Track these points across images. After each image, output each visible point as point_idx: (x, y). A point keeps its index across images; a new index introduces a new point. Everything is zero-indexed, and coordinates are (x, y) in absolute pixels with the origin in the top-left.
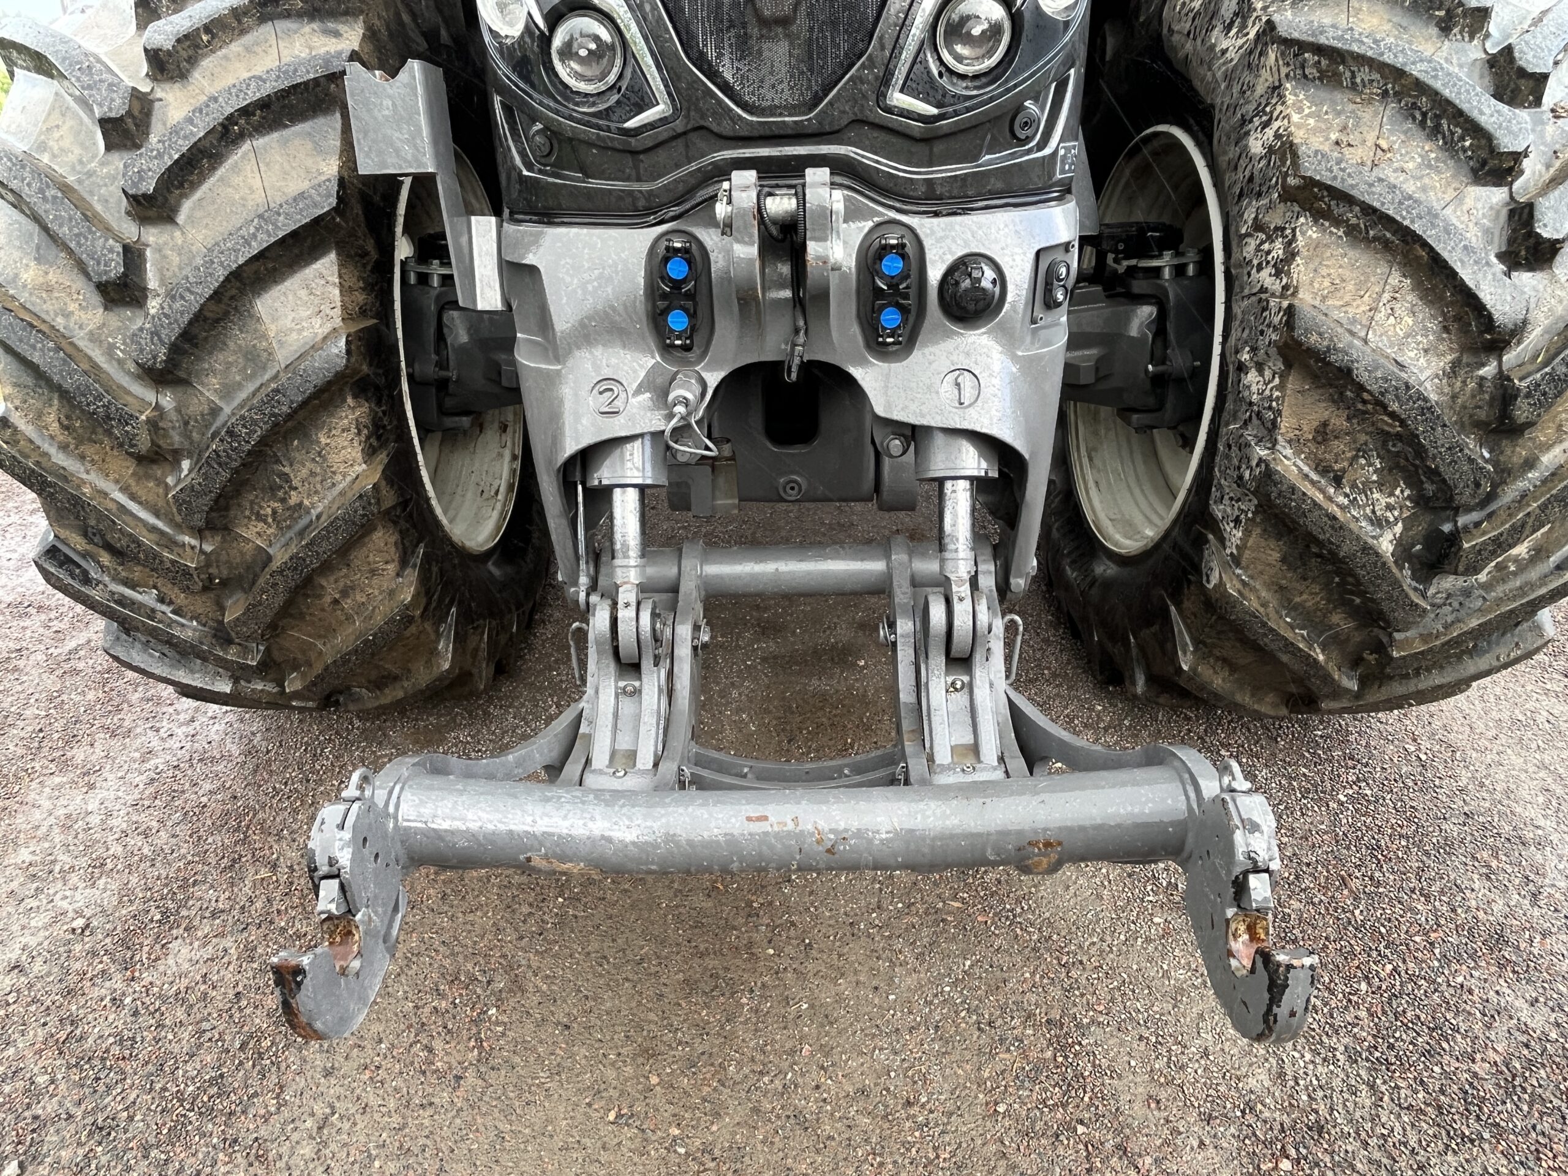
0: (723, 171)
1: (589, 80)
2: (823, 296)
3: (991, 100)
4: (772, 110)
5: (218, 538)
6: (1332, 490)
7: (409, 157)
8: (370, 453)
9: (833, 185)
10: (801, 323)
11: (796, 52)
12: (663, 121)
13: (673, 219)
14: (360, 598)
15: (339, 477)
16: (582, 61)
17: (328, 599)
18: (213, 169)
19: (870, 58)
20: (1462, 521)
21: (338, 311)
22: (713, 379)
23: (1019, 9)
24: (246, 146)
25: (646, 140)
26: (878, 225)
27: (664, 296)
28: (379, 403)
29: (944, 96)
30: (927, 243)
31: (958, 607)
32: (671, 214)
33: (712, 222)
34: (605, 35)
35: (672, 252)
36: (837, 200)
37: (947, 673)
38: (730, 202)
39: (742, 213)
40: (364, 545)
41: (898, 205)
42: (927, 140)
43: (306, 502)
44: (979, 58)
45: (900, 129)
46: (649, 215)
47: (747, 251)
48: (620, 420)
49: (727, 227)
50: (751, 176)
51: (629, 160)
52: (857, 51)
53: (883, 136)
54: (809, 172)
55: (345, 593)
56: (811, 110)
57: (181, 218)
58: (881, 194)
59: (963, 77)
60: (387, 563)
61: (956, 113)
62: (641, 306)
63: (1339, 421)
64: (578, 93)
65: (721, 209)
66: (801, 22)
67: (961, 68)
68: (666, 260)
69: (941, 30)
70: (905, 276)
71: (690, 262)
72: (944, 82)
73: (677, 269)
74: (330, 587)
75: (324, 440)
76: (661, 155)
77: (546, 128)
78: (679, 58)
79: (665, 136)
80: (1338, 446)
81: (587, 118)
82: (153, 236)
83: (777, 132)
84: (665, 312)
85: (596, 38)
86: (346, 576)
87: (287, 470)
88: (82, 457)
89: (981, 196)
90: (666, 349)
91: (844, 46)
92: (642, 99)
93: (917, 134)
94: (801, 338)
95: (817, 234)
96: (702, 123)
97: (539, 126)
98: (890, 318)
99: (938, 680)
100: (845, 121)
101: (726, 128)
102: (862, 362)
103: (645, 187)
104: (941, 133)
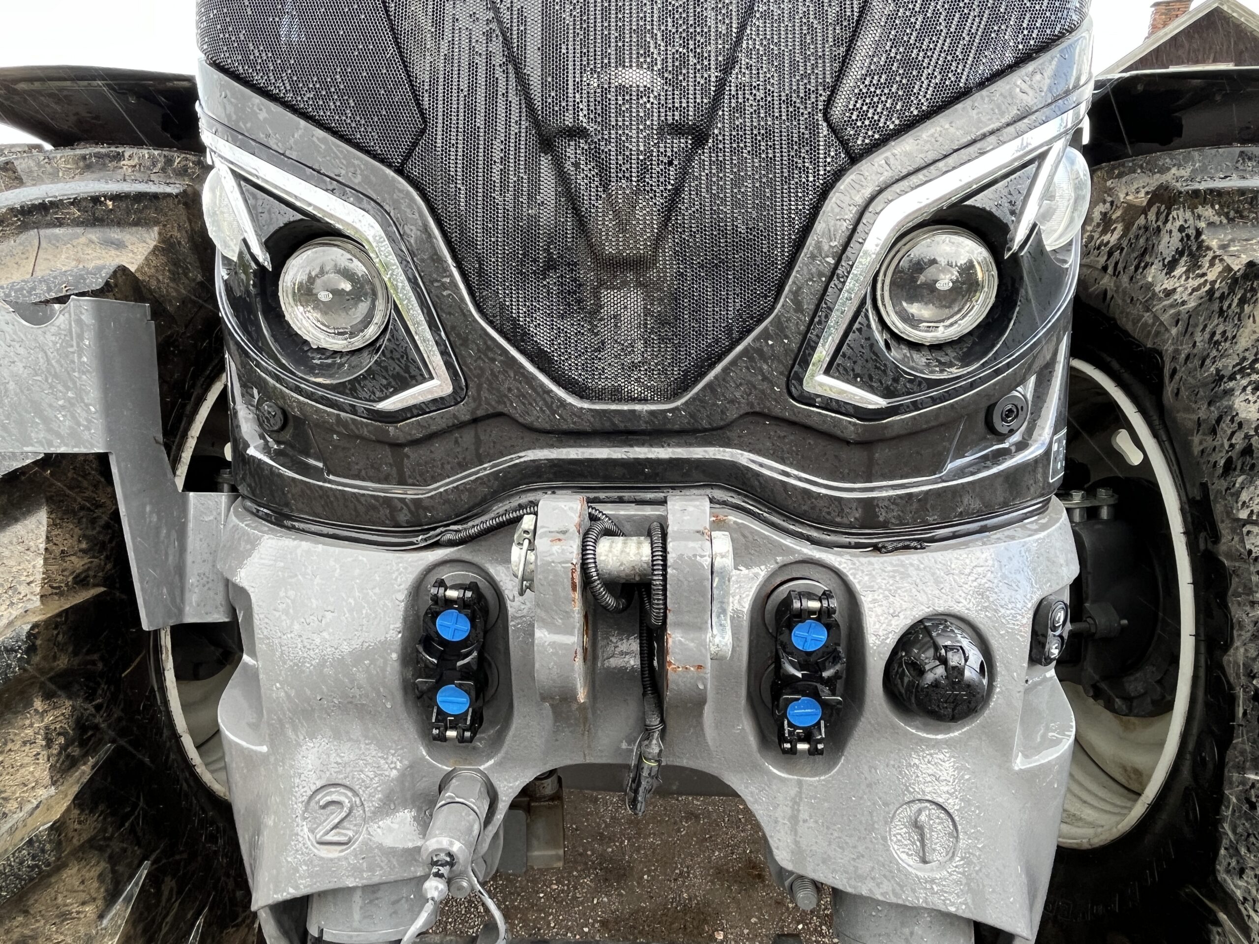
1: (337, 333)
3: (972, 386)
7: (64, 431)
10: (654, 721)
11: (657, 308)
12: (438, 403)
13: (451, 544)
15: (12, 805)
16: (327, 306)
19: (778, 321)
22: (509, 785)
23: (1015, 256)
25: (414, 428)
26: (786, 567)
29: (896, 380)
30: (866, 601)
32: (449, 536)
38: (532, 547)
39: (551, 580)
40: (49, 885)
41: (815, 534)
42: (866, 444)
45: (824, 427)
46: (416, 533)
51: (386, 453)
52: (756, 310)
53: (792, 436)
54: (674, 495)
56: (676, 395)
58: (788, 519)
59: (915, 346)
60: (84, 903)
61: (916, 406)
64: (321, 351)
66: (665, 265)
67: (914, 335)
69: (884, 280)
70: (830, 654)
72: (896, 355)
76: (439, 448)
78: (466, 315)
79: (442, 424)
81: (321, 392)
83: (622, 426)
84: (432, 689)
85: (347, 274)
89: (948, 520)
90: (434, 741)
91: (735, 305)
92: (407, 370)
93: (850, 434)
95: (686, 618)
96: (500, 408)
98: (803, 712)
100: (733, 414)
101: (537, 417)
103: (411, 493)
104: (889, 433)
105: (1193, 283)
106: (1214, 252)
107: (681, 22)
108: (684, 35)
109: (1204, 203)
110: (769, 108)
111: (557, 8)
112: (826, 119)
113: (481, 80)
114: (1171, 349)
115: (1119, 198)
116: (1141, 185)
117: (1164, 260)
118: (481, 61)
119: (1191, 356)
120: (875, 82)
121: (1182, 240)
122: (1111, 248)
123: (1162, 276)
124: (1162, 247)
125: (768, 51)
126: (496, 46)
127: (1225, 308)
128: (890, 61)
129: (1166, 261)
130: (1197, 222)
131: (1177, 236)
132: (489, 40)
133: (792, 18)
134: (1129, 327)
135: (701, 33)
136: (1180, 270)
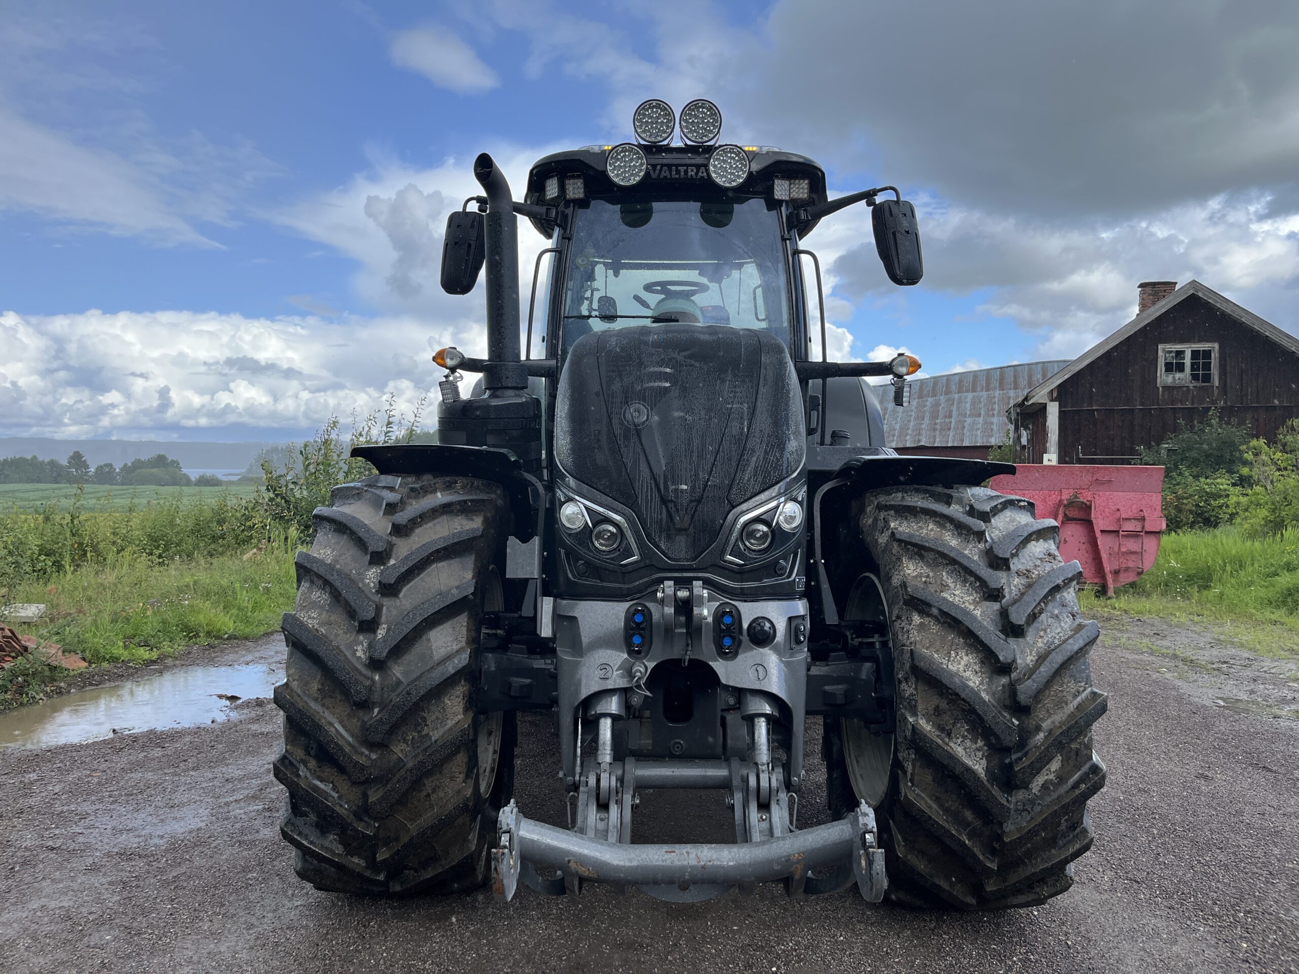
0: (661, 581)
1: (606, 546)
2: (699, 629)
3: (765, 559)
4: (678, 560)
5: (379, 752)
6: (947, 740)
8: (466, 710)
9: (704, 588)
10: (690, 642)
11: (689, 541)
12: (636, 562)
13: (637, 599)
14: (441, 794)
16: (605, 539)
17: (424, 793)
18: (419, 574)
19: (717, 543)
20: (1014, 757)
21: (464, 639)
22: (651, 665)
23: (773, 528)
24: (434, 566)
25: (630, 568)
26: (721, 604)
27: (632, 629)
28: (473, 686)
29: (746, 557)
30: (742, 612)
31: (761, 775)
32: (637, 597)
33: (655, 600)
34: (614, 530)
35: (637, 611)
36: (705, 593)
37: (758, 812)
38: (663, 593)
39: (669, 596)
41: (729, 597)
42: (740, 573)
43: (431, 733)
44: (760, 545)
45: (730, 568)
46: (628, 597)
47: (670, 610)
48: (609, 682)
49: (662, 602)
50: (671, 583)
51: (621, 576)
52: (712, 540)
53: (723, 571)
54: (694, 582)
55: (434, 791)
56: (694, 560)
57: (401, 596)
58: (722, 592)
59: (754, 551)
60: (460, 773)
61: (752, 564)
62: (622, 632)
63: (944, 705)
64: (601, 551)
65: (659, 595)
66: (691, 530)
67: (753, 548)
68: (634, 614)
69: (744, 534)
70: (732, 624)
71: (644, 615)
72: (746, 552)
73: (638, 618)
74: (429, 784)
75: (447, 701)
76: (635, 574)
77: (586, 562)
78: (644, 541)
79: (636, 567)
80: (946, 717)
81: (604, 560)
82: (387, 602)
83: (681, 568)
84: (632, 636)
85: (610, 531)
86: (438, 779)
87: (425, 715)
88: (323, 705)
89: (764, 595)
90: (631, 652)
92: (628, 554)
93: (736, 571)
94: (690, 648)
95: (697, 605)
96: (653, 564)
97: (581, 562)
98: (727, 641)
99: (754, 814)
100: (708, 565)
101: (662, 566)
102: (716, 660)
103: (627, 586)
104: (746, 570)
110: (714, 496)
111: (667, 475)
112: (727, 498)
113: (649, 488)
118: (649, 484)
126: (653, 482)
132: (651, 478)
133: (719, 476)
135: (698, 482)
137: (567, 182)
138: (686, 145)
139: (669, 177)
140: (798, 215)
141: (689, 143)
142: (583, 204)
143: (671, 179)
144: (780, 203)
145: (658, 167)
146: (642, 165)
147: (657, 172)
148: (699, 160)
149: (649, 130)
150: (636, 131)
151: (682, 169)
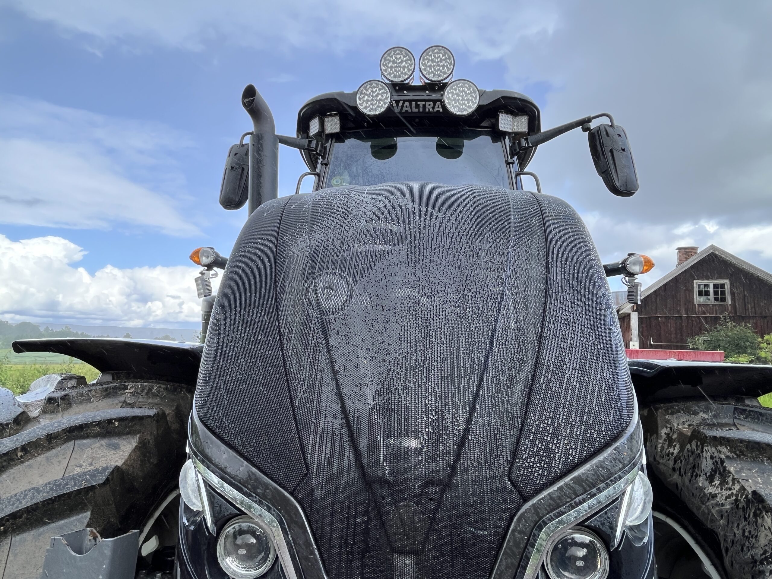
23: (616, 549)
105: (726, 493)
106: (733, 475)
107: (435, 427)
108: (437, 434)
109: (721, 445)
110: (480, 471)
111: (376, 417)
112: (510, 480)
113: (337, 449)
114: (722, 533)
115: (674, 426)
116: (685, 420)
117: (706, 474)
118: (337, 439)
119: (735, 542)
120: (532, 460)
121: (713, 464)
122: (675, 457)
123: (707, 483)
124: (703, 466)
125: (478, 441)
126: (345, 432)
127: (747, 516)
128: (539, 450)
129: (708, 475)
130: (720, 454)
131: (710, 462)
132: (342, 428)
133: (489, 425)
134: (695, 510)
135: (446, 434)
136: (717, 482)
137: (326, 119)
138: (425, 83)
139: (410, 111)
140: (519, 143)
141: (427, 81)
142: (339, 137)
143: (412, 112)
144: (504, 134)
145: (401, 103)
146: (386, 98)
147: (400, 108)
148: (434, 96)
149: (393, 73)
150: (382, 74)
151: (421, 104)
